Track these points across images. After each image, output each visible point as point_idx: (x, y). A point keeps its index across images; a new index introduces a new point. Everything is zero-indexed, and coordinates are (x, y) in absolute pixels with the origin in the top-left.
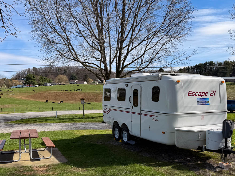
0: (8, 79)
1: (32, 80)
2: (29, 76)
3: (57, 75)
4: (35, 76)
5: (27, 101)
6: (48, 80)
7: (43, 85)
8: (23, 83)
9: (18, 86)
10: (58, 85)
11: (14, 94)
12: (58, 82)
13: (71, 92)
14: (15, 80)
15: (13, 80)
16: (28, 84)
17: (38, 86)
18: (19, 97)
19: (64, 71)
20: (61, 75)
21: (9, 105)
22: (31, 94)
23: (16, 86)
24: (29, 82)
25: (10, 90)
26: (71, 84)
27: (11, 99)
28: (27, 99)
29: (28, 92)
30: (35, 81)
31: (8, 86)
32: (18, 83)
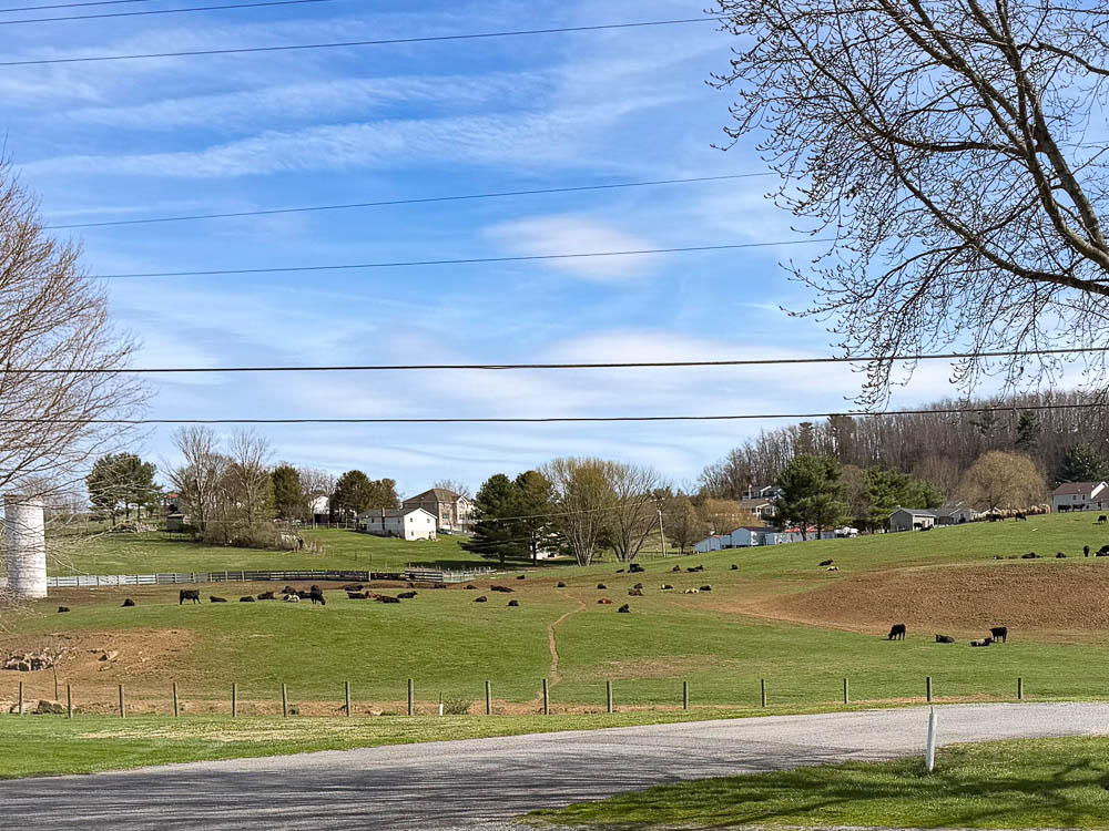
0: (680, 495)
1: (821, 496)
2: (803, 469)
3: (976, 456)
4: (836, 472)
5: (784, 633)
6: (917, 493)
7: (886, 524)
8: (764, 517)
9: (739, 536)
10: (976, 520)
11: (707, 588)
12: (979, 504)
13: (1060, 567)
14: (724, 496)
15: (710, 502)
16: (795, 520)
17: (855, 531)
18: (734, 606)
19: (1020, 429)
20: (998, 455)
21: (671, 657)
22: (810, 588)
23: (726, 540)
24: (802, 508)
25: (686, 562)
26: (1063, 515)
27: (684, 621)
28: (784, 622)
29: (790, 575)
30: (837, 503)
31: (682, 539)
32: (736, 517)
